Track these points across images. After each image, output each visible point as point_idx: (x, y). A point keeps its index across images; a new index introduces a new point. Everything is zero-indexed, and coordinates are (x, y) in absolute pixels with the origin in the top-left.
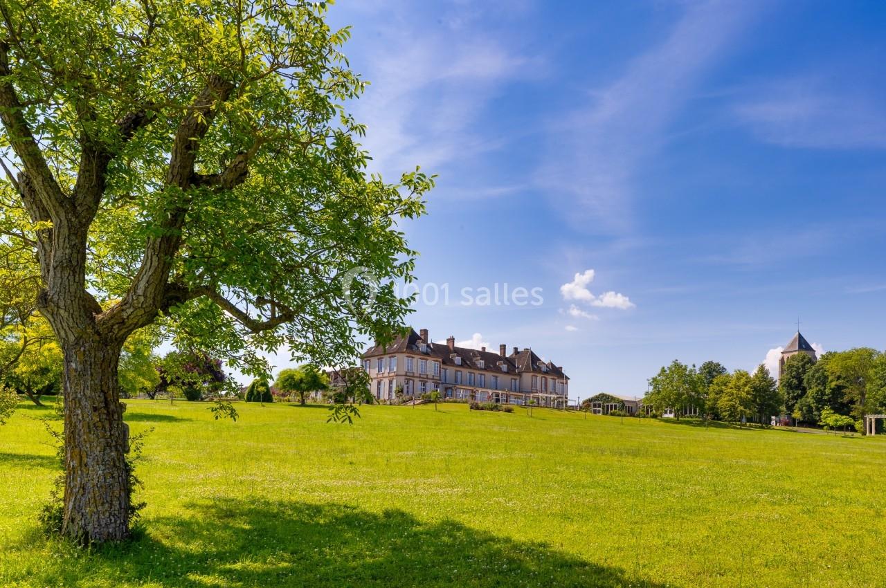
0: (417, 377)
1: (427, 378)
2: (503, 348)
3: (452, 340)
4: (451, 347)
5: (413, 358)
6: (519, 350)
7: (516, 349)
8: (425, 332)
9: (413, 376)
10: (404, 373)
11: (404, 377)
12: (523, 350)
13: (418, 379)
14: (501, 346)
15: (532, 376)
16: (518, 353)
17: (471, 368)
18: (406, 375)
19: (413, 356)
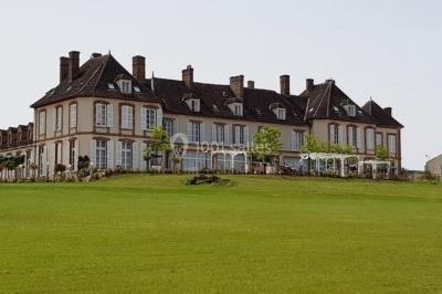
0: (114, 135)
1: (134, 135)
2: (285, 80)
3: (189, 72)
4: (188, 83)
5: (107, 103)
6: (315, 83)
7: (310, 82)
8: (139, 62)
9: (108, 134)
10: (91, 130)
11: (91, 136)
12: (323, 82)
13: (118, 138)
14: (281, 77)
15: (330, 124)
16: (315, 87)
17: (218, 117)
18: (94, 132)
19: (107, 100)
